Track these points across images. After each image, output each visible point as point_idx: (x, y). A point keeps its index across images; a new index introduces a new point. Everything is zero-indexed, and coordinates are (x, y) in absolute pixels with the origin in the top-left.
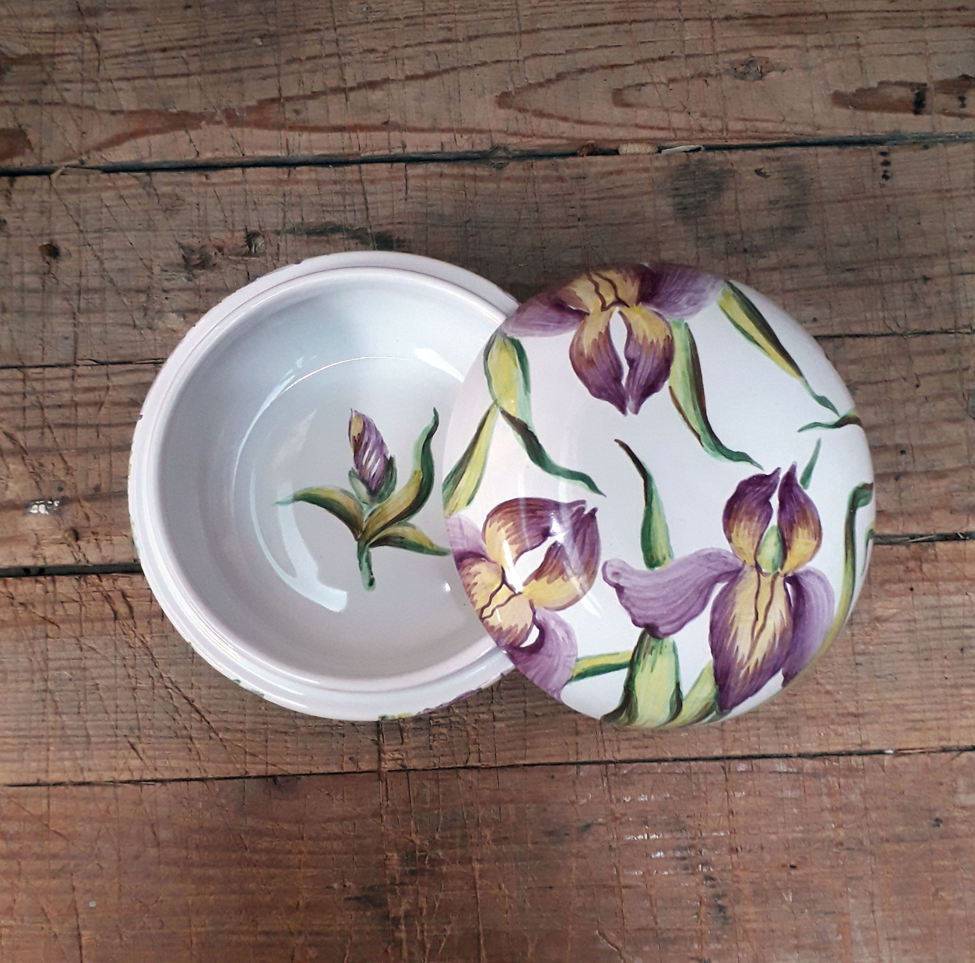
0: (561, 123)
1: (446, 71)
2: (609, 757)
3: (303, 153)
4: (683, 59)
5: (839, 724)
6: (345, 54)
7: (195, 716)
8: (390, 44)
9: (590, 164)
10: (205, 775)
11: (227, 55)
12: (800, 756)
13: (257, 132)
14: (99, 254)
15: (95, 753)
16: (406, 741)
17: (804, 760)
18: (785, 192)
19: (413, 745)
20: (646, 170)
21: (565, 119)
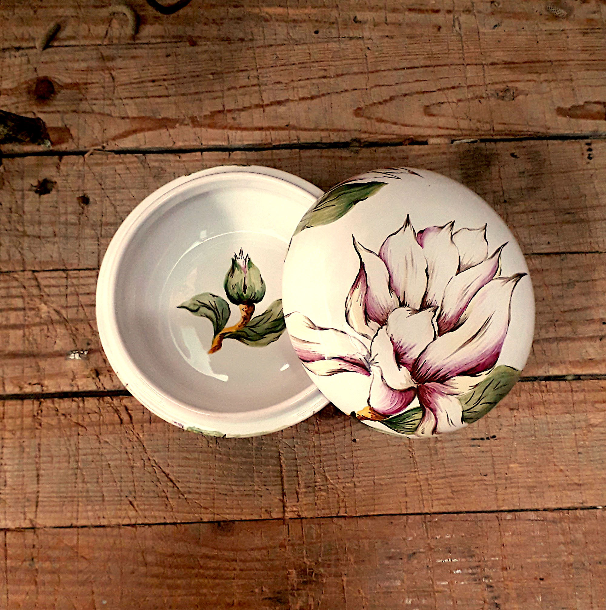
0: (394, 126)
1: (323, 95)
2: (426, 510)
3: (238, 144)
4: (466, 88)
5: (569, 490)
6: (262, 84)
7: (170, 484)
8: (290, 79)
9: (411, 150)
10: (175, 521)
11: (192, 84)
12: (545, 510)
13: (209, 130)
14: (113, 202)
15: (108, 507)
16: (300, 500)
17: (547, 513)
18: (529, 167)
19: (304, 502)
20: (444, 153)
21: (395, 124)
